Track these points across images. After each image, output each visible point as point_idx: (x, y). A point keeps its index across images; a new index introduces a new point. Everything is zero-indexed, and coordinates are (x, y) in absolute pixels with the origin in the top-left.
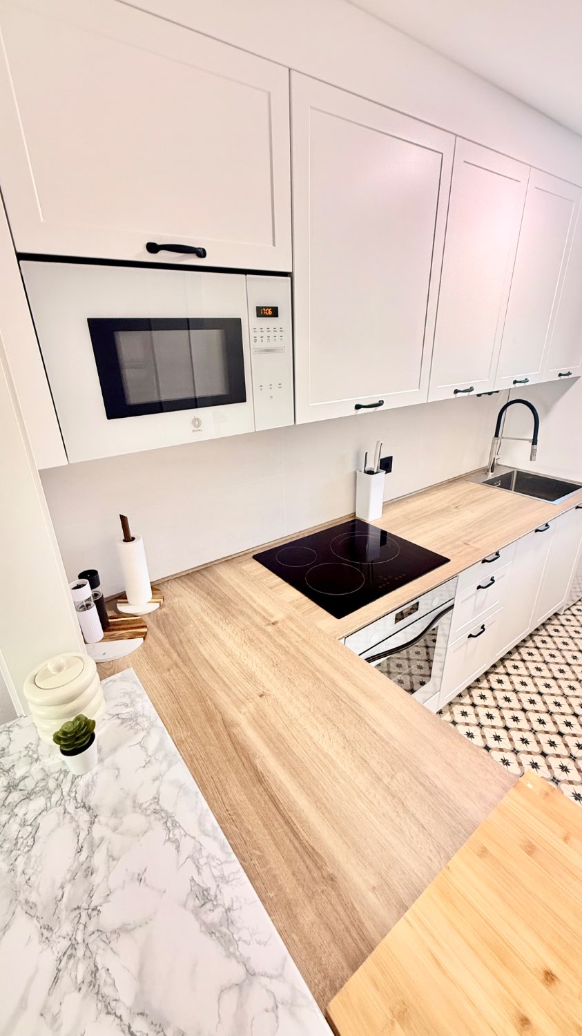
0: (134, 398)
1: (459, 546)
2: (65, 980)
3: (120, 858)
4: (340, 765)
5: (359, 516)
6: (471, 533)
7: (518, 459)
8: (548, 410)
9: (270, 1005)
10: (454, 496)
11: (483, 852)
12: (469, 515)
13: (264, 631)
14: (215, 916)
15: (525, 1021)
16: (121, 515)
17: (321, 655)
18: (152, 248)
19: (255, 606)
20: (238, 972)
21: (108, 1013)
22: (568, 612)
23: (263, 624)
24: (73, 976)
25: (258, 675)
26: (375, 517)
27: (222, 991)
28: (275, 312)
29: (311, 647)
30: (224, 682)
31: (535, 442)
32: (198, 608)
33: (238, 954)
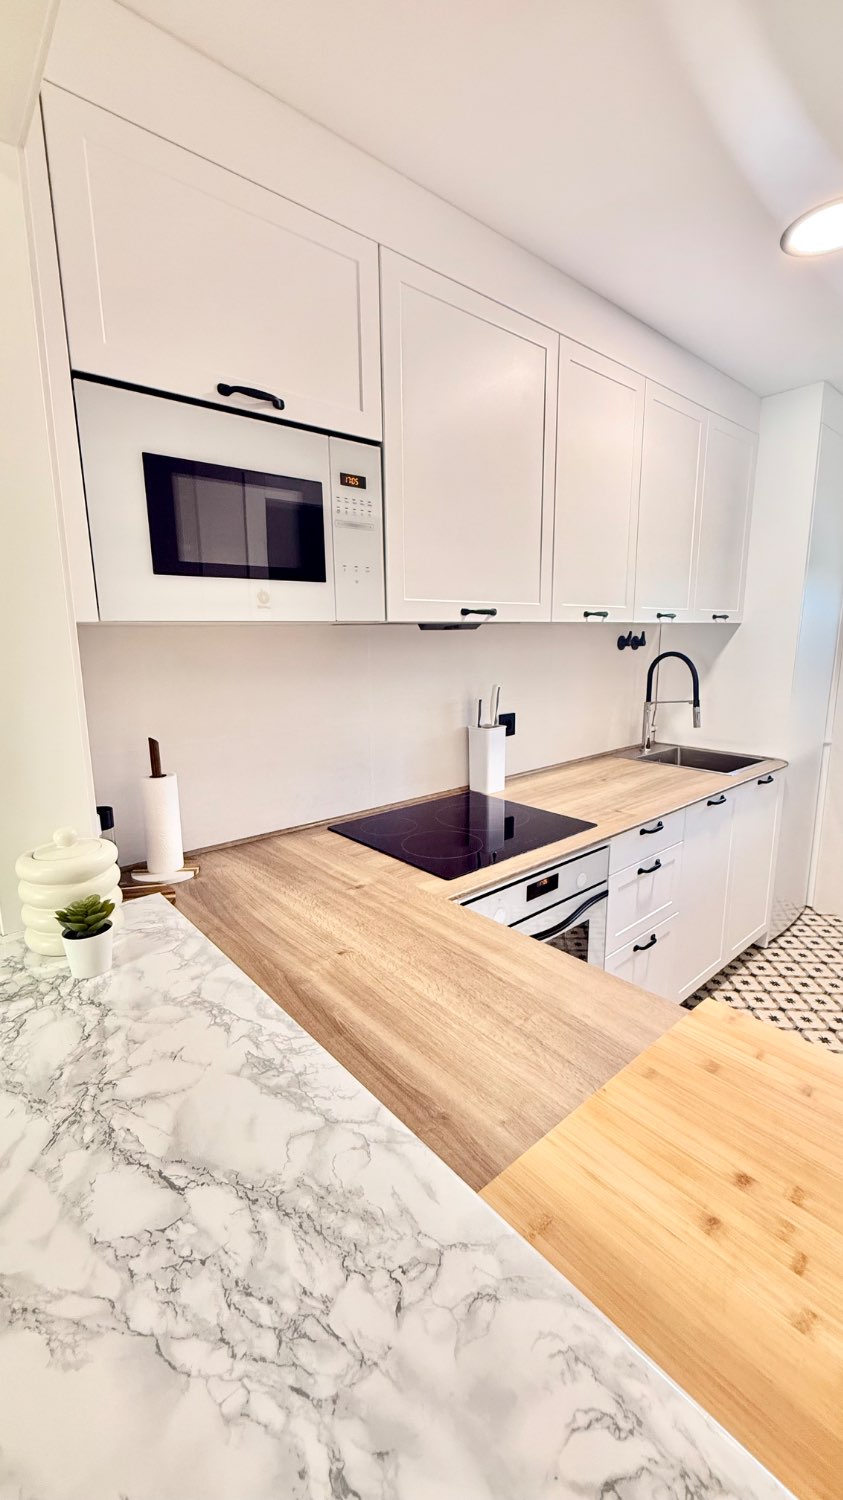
0: (188, 554)
1: (606, 813)
2: (65, 1141)
3: (144, 1042)
5: (474, 786)
6: (623, 801)
9: (360, 1143)
10: (598, 771)
11: (651, 1074)
12: (619, 787)
13: (346, 896)
14: (282, 1080)
15: (713, 1222)
16: (150, 739)
17: (425, 913)
18: (224, 390)
19: (331, 872)
20: (315, 1121)
21: (129, 1163)
23: (343, 889)
24: (78, 1137)
25: (336, 934)
26: (495, 788)
27: (291, 1137)
28: (362, 483)
29: (411, 906)
30: (287, 943)
31: (696, 703)
32: (250, 877)
33: (313, 1107)
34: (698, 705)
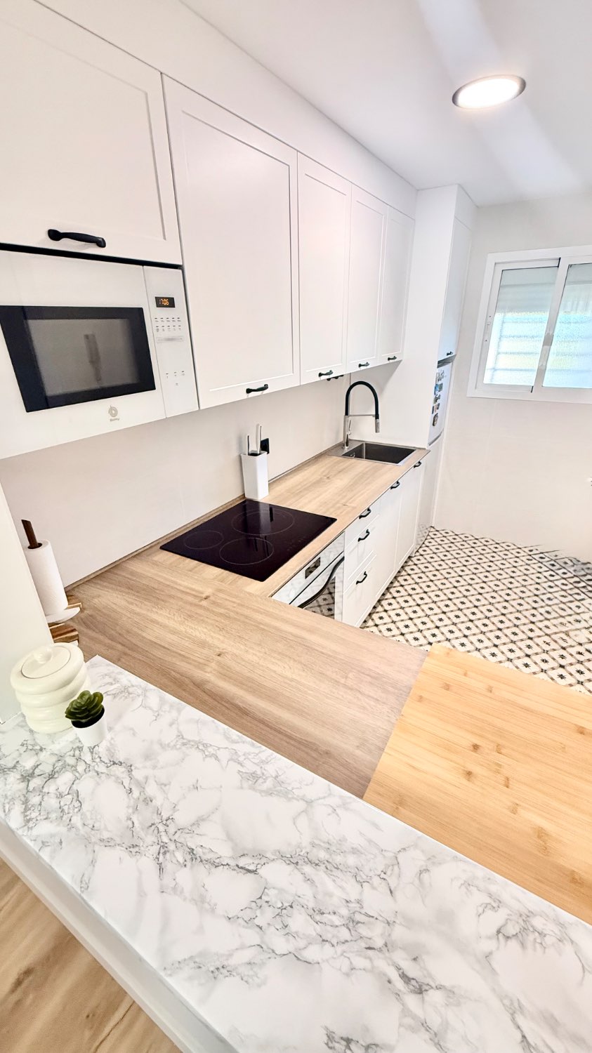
0: (52, 389)
1: (339, 508)
2: (169, 867)
3: (170, 782)
4: (305, 682)
5: (248, 496)
6: (345, 496)
7: (365, 433)
8: (382, 390)
9: (330, 810)
10: (323, 469)
11: (421, 699)
12: (340, 482)
13: (201, 606)
14: (269, 784)
15: (469, 773)
16: (23, 521)
17: (258, 612)
18: (54, 235)
19: (182, 588)
20: (301, 805)
21: (216, 867)
22: (418, 554)
23: (196, 601)
24: (174, 861)
25: (209, 640)
26: (263, 495)
27: (294, 819)
28: (171, 303)
29: (248, 608)
30: (180, 654)
31: (377, 416)
32: (124, 603)
33: (295, 796)
34: (378, 418)
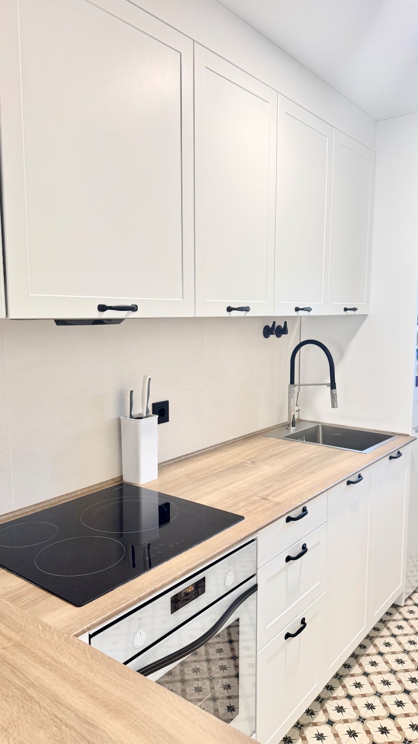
1: (255, 502)
5: (126, 479)
6: (271, 487)
7: (319, 410)
10: (249, 452)
12: (267, 470)
26: (148, 478)
31: (333, 386)
34: (335, 388)
